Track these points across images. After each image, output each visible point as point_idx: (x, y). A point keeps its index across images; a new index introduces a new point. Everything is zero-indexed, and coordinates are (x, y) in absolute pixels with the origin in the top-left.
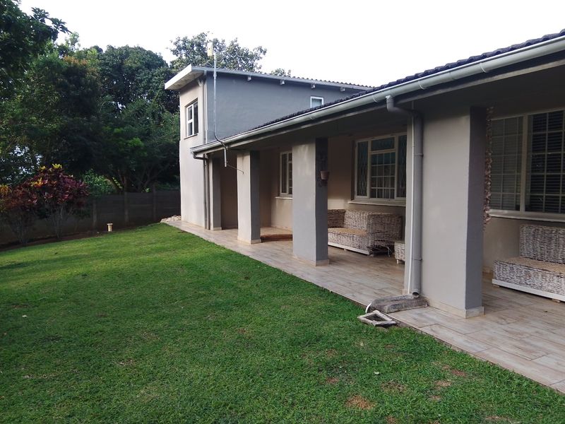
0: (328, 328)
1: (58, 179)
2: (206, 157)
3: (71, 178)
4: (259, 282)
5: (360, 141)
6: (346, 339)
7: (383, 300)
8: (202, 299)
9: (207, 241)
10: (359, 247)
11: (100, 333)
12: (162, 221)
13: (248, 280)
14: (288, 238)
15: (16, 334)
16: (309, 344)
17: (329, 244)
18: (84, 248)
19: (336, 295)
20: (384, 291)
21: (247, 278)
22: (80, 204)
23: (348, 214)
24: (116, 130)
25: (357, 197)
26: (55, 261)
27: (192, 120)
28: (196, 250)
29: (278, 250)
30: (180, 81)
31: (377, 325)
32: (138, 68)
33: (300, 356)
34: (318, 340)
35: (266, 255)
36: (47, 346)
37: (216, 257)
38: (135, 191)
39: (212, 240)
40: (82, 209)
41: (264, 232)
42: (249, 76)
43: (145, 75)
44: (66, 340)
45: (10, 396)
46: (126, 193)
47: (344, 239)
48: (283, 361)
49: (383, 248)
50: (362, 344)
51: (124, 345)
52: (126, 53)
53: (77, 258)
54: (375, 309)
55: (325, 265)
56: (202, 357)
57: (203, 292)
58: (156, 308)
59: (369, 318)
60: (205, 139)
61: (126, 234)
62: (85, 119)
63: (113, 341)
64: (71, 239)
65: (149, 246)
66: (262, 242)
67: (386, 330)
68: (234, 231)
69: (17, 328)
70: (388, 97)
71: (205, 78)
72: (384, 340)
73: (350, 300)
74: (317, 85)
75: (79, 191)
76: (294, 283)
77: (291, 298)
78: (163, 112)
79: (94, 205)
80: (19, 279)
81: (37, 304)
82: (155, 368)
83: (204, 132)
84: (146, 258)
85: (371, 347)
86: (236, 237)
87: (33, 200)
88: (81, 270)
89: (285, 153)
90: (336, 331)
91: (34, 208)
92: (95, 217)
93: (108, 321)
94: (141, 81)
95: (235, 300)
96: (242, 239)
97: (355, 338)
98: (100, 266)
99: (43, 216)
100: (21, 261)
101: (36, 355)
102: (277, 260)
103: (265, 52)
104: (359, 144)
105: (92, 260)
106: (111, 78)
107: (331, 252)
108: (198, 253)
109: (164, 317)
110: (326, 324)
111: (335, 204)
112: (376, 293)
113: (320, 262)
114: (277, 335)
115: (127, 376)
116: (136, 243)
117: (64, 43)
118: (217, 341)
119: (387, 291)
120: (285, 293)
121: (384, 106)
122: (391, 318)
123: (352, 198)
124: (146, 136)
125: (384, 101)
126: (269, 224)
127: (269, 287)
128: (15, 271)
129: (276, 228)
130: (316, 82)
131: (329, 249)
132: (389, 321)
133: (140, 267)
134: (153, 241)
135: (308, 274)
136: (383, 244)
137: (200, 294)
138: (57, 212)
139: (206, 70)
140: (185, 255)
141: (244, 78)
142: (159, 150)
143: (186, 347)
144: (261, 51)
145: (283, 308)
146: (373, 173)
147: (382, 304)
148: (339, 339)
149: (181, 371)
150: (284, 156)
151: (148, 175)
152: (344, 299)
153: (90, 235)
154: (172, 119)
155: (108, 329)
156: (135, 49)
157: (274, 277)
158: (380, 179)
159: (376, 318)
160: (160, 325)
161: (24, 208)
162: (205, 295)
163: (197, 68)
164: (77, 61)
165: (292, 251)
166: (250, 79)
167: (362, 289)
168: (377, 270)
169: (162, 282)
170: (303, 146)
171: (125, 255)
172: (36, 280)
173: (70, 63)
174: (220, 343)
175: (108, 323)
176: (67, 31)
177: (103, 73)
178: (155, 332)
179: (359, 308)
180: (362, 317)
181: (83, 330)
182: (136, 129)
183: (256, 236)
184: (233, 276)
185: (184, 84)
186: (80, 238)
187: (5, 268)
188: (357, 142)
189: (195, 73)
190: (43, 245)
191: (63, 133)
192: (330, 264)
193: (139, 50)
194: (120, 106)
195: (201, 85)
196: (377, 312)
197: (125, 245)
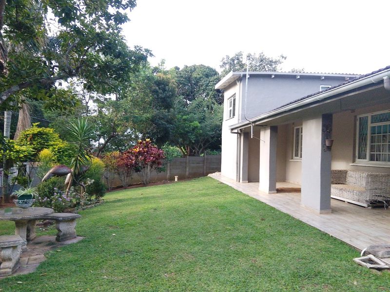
0: (327, 266)
1: (148, 148)
2: (239, 132)
3: (155, 147)
4: (272, 223)
5: (362, 116)
6: (341, 277)
7: (378, 247)
8: (228, 232)
9: (237, 190)
10: (359, 201)
11: (156, 251)
12: (208, 176)
13: (263, 221)
14: (298, 190)
15: (106, 246)
16: (309, 277)
17: (332, 196)
18: (159, 192)
19: (335, 239)
20: (378, 238)
21: (262, 220)
22: (159, 164)
23: (350, 173)
24: (184, 117)
25: (357, 160)
26: (140, 199)
27: (232, 108)
28: (228, 196)
29: (289, 199)
30: (225, 82)
31: (371, 268)
32: (200, 78)
33: (299, 287)
34: (316, 276)
35: (279, 203)
36: (122, 256)
37: (241, 202)
38: (194, 155)
39: (240, 190)
40: (160, 166)
41: (279, 186)
42: (273, 75)
43: (205, 82)
44: (135, 253)
45: (93, 289)
46: (188, 157)
47: (345, 194)
48: (285, 290)
49: (379, 202)
50: (355, 283)
51: (170, 261)
52: (194, 69)
53: (154, 197)
54: (370, 254)
55: (327, 213)
56: (222, 278)
57: (230, 228)
58: (196, 236)
59: (364, 261)
60: (239, 120)
61: (185, 183)
62: (166, 110)
63: (163, 257)
64: (153, 185)
65: (198, 192)
66: (277, 193)
67: (379, 273)
68: (257, 184)
69: (108, 242)
70: (385, 78)
71: (241, 79)
72: (377, 282)
73: (347, 244)
74: (325, 77)
75: (159, 155)
76: (300, 226)
77: (296, 238)
78: (214, 104)
79: (169, 164)
80: (117, 209)
81: (123, 227)
82: (188, 281)
83: (239, 115)
84: (195, 200)
85: (364, 286)
86: (258, 188)
87: (132, 160)
88: (154, 206)
89: (298, 127)
90: (332, 269)
91: (133, 166)
92: (168, 172)
93: (163, 242)
94: (202, 86)
95: (252, 235)
96: (261, 190)
97: (350, 277)
98: (166, 203)
99: (137, 170)
100: (121, 198)
101: (114, 262)
102: (289, 207)
103: (285, 58)
104: (360, 118)
105: (162, 199)
106: (185, 85)
107: (333, 203)
108: (229, 198)
109: (200, 243)
110: (325, 262)
111: (338, 166)
112: (371, 239)
113: (323, 211)
114: (282, 267)
115: (168, 285)
116: (190, 189)
117: (157, 66)
118: (235, 267)
119: (381, 238)
120: (292, 234)
121: (381, 86)
122: (385, 263)
123: (354, 161)
124: (202, 120)
125: (381, 82)
126: (284, 179)
127: (279, 228)
128: (116, 204)
129: (289, 182)
130: (325, 75)
131: (332, 201)
132: (382, 265)
133: (190, 206)
134: (201, 189)
135: (313, 220)
136: (380, 199)
137: (227, 229)
138: (146, 168)
139: (242, 73)
140: (220, 199)
141: (269, 76)
142: (209, 129)
143: (211, 268)
144: (283, 57)
145: (289, 246)
146: (372, 141)
147: (377, 249)
148: (335, 276)
149: (206, 286)
150: (298, 129)
151: (202, 145)
152: (342, 243)
153: (164, 183)
154: (219, 108)
155: (162, 248)
156: (200, 66)
157: (284, 221)
158: (379, 146)
159: (370, 261)
160: (196, 249)
161: (127, 165)
162: (230, 230)
163: (237, 73)
164: (164, 76)
165: (300, 201)
166: (273, 76)
167: (359, 235)
168: (373, 220)
169: (202, 217)
170: (312, 121)
171: (182, 197)
172: (126, 211)
173: (160, 78)
174: (236, 268)
175: (163, 244)
176: (153, 55)
177: (179, 83)
178: (192, 254)
179: (355, 251)
180: (357, 260)
181: (146, 247)
182: (196, 116)
183: (273, 188)
184: (252, 217)
185: (228, 84)
186: (157, 184)
187: (111, 202)
188: (358, 117)
189: (235, 76)
190: (135, 189)
191: (153, 120)
192: (332, 213)
193: (202, 66)
194: (188, 102)
195: (238, 84)
196: (371, 256)
197: (183, 190)
